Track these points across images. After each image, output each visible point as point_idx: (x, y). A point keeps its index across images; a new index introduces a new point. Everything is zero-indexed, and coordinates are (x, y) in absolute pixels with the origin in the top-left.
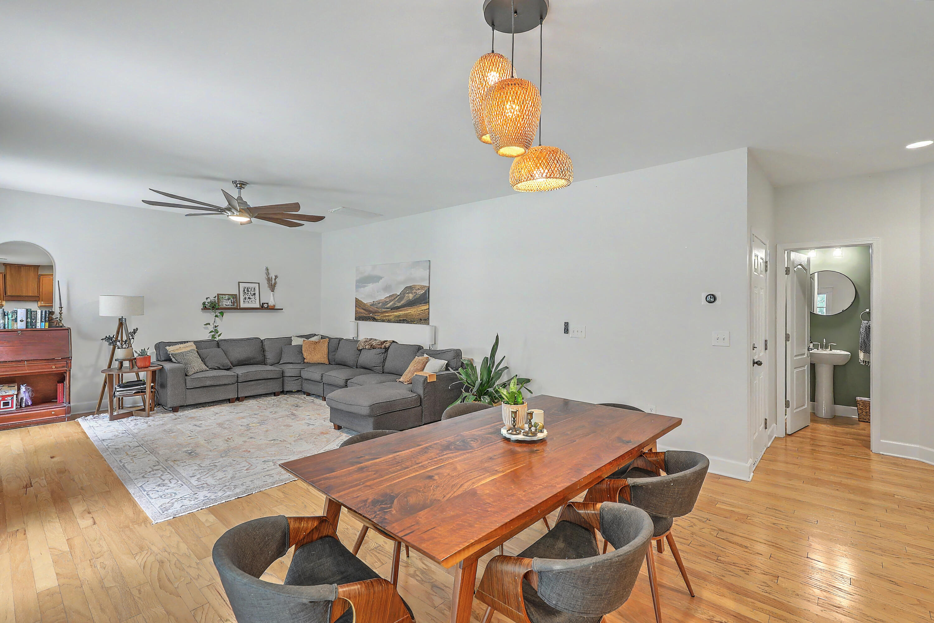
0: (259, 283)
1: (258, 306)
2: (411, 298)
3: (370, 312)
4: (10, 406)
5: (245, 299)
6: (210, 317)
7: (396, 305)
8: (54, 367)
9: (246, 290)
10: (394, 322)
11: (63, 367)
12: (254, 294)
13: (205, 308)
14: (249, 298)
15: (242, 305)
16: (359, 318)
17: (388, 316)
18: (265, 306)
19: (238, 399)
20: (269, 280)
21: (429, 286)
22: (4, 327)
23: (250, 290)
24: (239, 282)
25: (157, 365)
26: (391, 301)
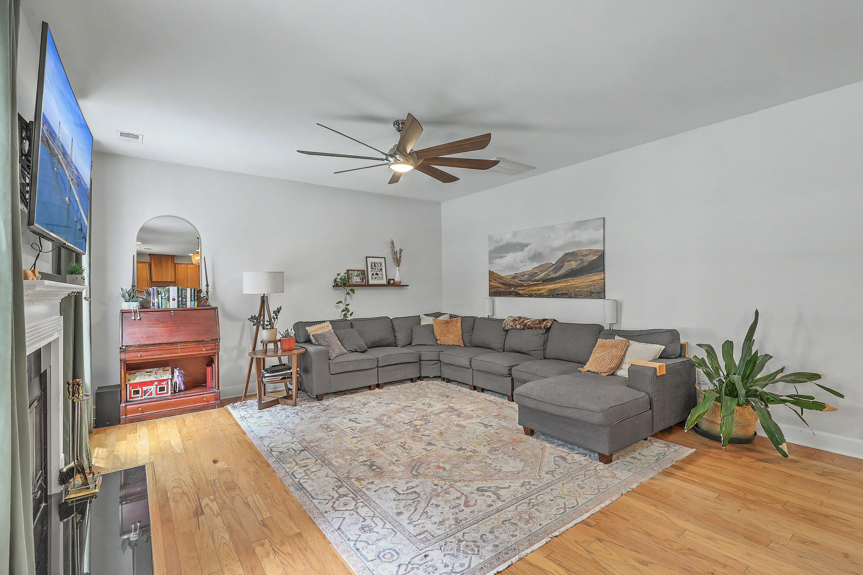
0: (385, 258)
1: (384, 282)
2: (574, 267)
3: (510, 285)
4: (165, 391)
5: (373, 275)
6: (340, 294)
7: (550, 277)
8: (204, 349)
9: (373, 264)
10: (546, 297)
11: (212, 349)
12: (381, 270)
13: (336, 285)
14: (377, 274)
15: (371, 282)
16: (494, 293)
17: (539, 290)
18: (392, 282)
19: (378, 386)
20: (394, 253)
21: (604, 250)
22: (159, 307)
23: (377, 265)
24: (367, 257)
25: (299, 348)
26: (542, 271)
